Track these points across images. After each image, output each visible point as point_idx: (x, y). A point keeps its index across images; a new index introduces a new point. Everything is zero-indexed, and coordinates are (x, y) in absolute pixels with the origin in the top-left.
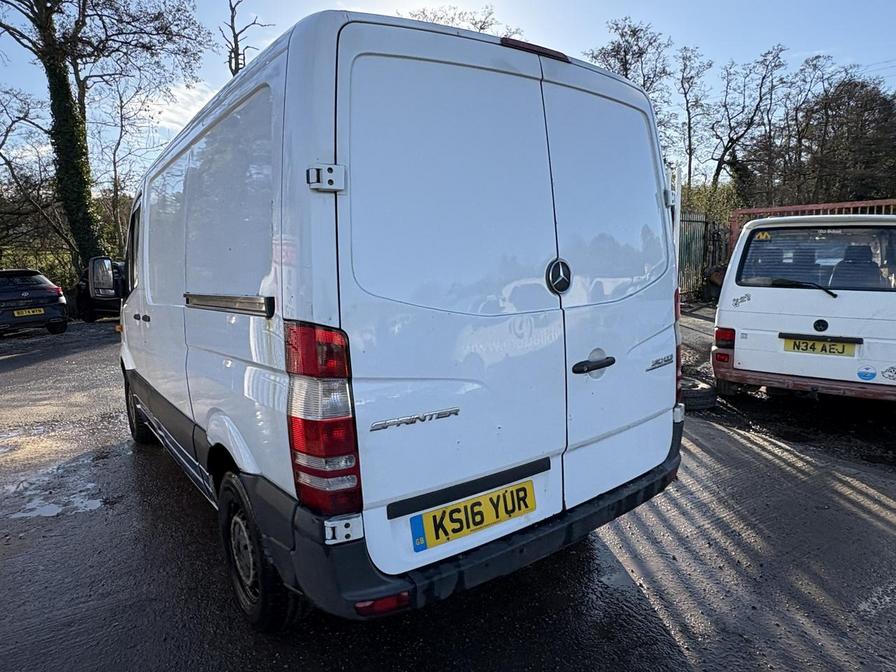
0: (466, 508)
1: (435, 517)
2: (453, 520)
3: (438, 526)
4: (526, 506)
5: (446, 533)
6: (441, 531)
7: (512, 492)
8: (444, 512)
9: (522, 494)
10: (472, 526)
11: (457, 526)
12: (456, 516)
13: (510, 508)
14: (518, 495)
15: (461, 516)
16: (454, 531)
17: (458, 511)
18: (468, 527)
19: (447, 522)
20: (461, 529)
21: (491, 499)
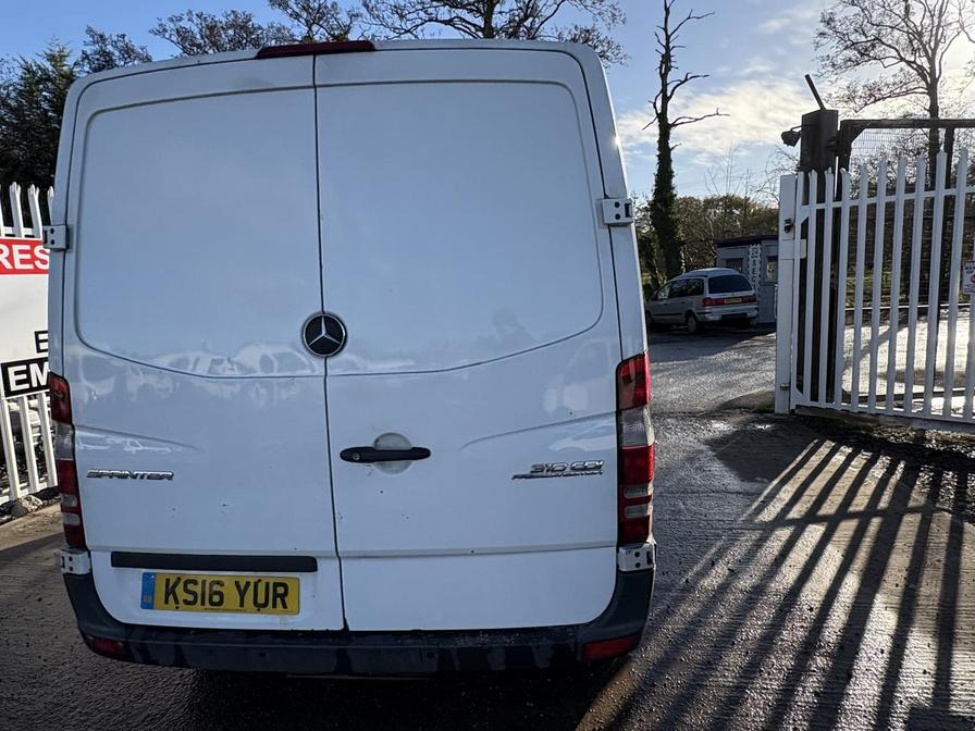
0: (204, 582)
1: (168, 581)
2: (186, 590)
3: (170, 591)
4: (285, 606)
5: (177, 601)
6: (171, 597)
7: (267, 584)
8: (179, 579)
9: (281, 590)
10: (207, 605)
11: (190, 598)
12: (191, 587)
13: (261, 600)
14: (275, 590)
15: (198, 589)
16: (186, 602)
17: (195, 582)
18: (203, 604)
19: (179, 590)
20: (194, 602)
21: (237, 584)
